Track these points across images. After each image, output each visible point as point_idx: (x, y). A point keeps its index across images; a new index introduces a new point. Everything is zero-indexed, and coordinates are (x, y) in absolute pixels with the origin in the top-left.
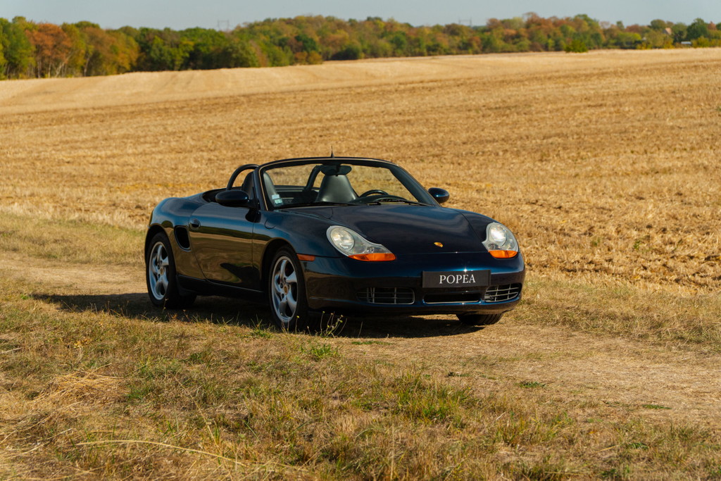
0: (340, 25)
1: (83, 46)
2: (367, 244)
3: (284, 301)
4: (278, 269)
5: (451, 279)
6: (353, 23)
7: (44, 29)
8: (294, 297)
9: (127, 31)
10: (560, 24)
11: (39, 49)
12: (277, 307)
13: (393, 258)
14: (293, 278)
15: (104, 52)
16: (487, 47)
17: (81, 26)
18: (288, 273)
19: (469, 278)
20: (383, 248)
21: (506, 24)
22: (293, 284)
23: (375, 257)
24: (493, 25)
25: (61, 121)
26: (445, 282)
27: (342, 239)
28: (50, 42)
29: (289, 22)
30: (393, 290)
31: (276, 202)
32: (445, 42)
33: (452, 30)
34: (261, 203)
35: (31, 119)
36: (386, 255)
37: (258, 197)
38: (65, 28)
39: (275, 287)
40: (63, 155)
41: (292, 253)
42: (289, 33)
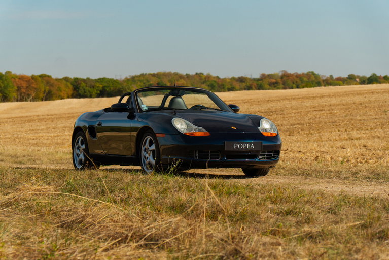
0: (181, 77)
1: (43, 87)
2: (194, 127)
3: (148, 161)
4: (145, 144)
5: (240, 146)
6: (188, 76)
7: (22, 78)
8: (154, 158)
9: (66, 79)
10: (298, 76)
11: (19, 89)
12: (144, 165)
13: (208, 134)
14: (153, 147)
15: (54, 90)
17: (42, 76)
18: (151, 144)
19: (250, 146)
20: (203, 130)
21: (270, 76)
22: (153, 151)
23: (198, 134)
24: (264, 77)
25: (30, 121)
26: (237, 147)
27: (180, 125)
28: (24, 85)
30: (209, 152)
31: (144, 108)
32: (237, 85)
33: (241, 80)
34: (136, 110)
35: (14, 120)
36: (205, 133)
37: (134, 107)
38: (33, 77)
39: (143, 153)
40: (30, 136)
41: (153, 134)
42: (153, 82)
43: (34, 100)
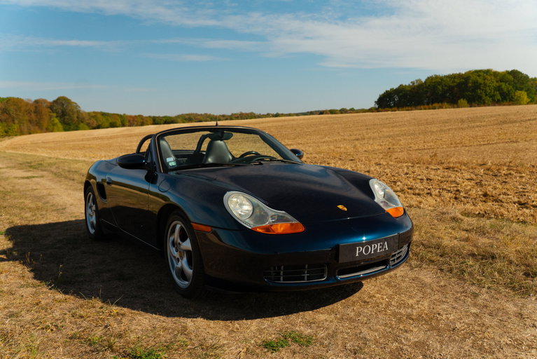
0: (199, 115)
1: (140, 120)
2: (271, 212)
3: (179, 265)
4: (173, 232)
5: (367, 250)
6: (201, 115)
7: (131, 116)
8: (190, 263)
9: (150, 117)
10: (247, 114)
11: (129, 121)
12: (173, 269)
13: (301, 229)
14: (187, 245)
15: (145, 122)
16: (231, 119)
17: (139, 116)
18: (183, 239)
19: (383, 246)
20: (289, 217)
21: (235, 114)
22: (188, 252)
23: (280, 228)
24: (233, 115)
25: (130, 136)
26: (361, 253)
27: (240, 205)
28: (132, 119)
29: (187, 115)
31: (170, 164)
32: (222, 118)
33: (223, 116)
34: (157, 165)
35: (123, 136)
36: (292, 225)
37: (154, 160)
38: (135, 116)
39: (172, 251)
40: (128, 144)
41: (185, 219)
42: (187, 117)
43: (137, 126)
